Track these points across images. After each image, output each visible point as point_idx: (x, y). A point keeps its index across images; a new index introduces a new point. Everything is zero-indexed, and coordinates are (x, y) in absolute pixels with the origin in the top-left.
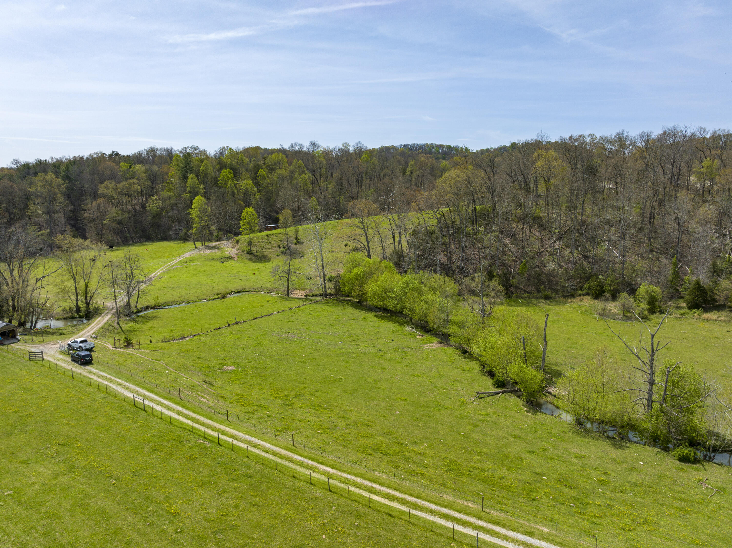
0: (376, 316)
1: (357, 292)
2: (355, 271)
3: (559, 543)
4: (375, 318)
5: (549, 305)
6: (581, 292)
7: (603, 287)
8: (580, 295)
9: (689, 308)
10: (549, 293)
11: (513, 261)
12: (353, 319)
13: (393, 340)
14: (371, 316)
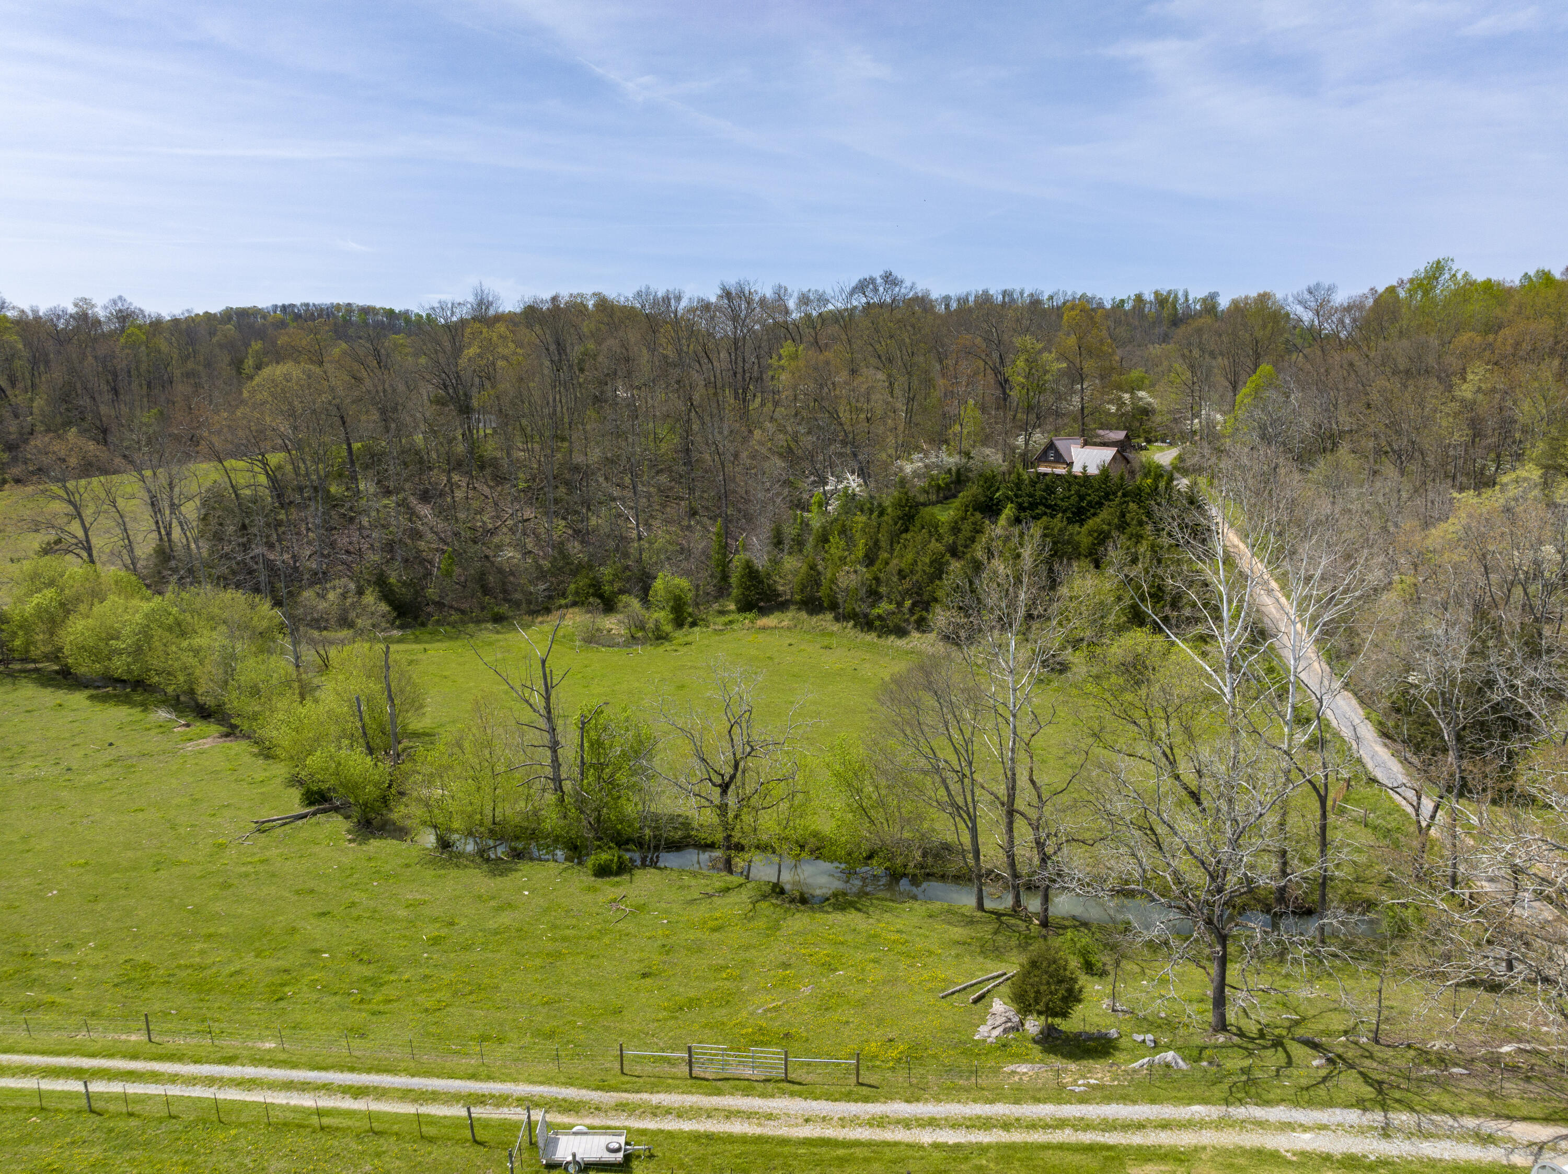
0: (91, 698)
1: (42, 648)
2: (36, 599)
3: (281, 1061)
4: (88, 702)
5: (498, 632)
6: (563, 602)
7: (600, 588)
8: (560, 607)
9: (741, 610)
10: (504, 609)
11: (437, 550)
12: (28, 711)
13: (111, 744)
14: (79, 699)
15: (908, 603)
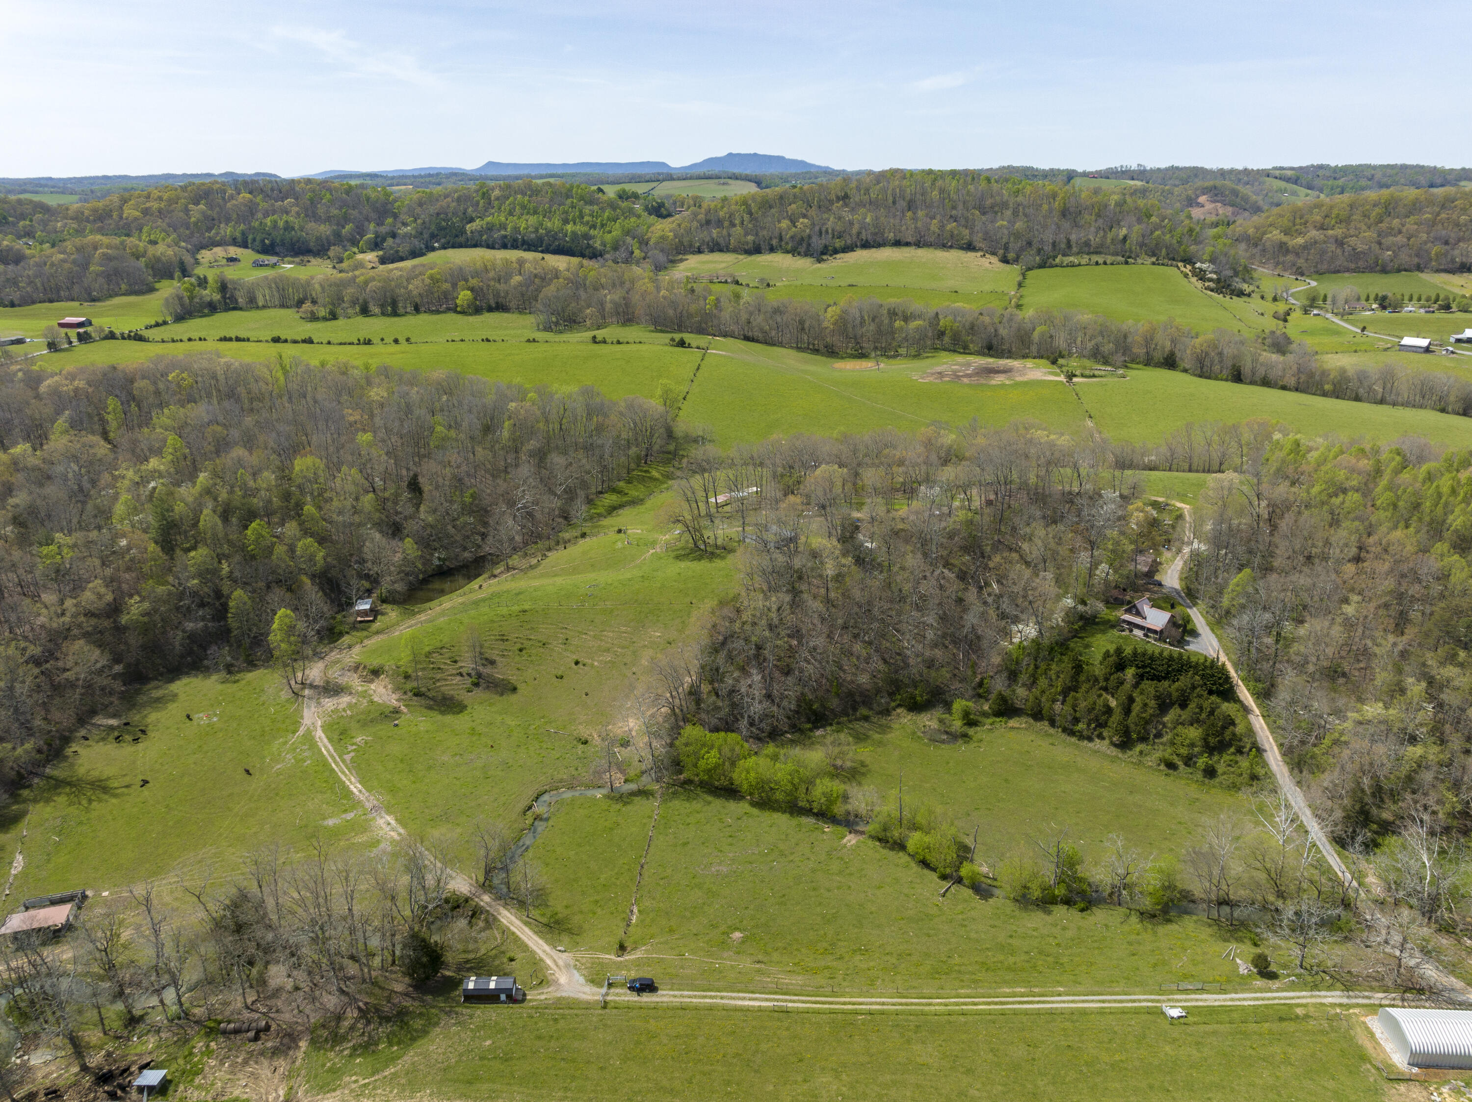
4: (755, 809)
6: (894, 704)
7: (915, 698)
8: (894, 708)
9: (996, 715)
15: (1093, 725)
